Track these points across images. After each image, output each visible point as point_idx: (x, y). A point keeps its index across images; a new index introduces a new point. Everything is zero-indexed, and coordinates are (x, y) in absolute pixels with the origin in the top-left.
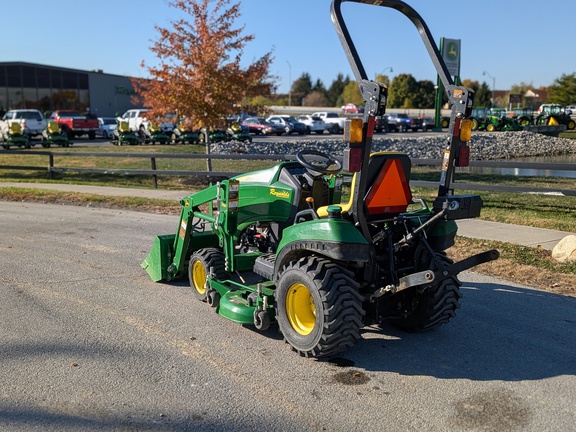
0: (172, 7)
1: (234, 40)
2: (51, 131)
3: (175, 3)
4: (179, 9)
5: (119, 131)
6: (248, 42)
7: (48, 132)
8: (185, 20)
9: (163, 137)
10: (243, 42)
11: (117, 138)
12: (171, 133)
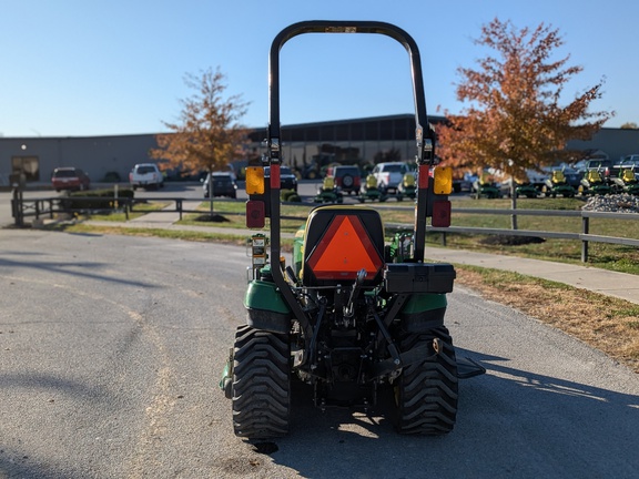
0: (479, 45)
1: (553, 74)
2: (406, 184)
3: (482, 40)
4: (487, 45)
5: (479, 184)
6: (574, 74)
7: (403, 186)
8: (493, 57)
9: (531, 190)
10: (565, 77)
11: (475, 191)
12: (541, 185)
